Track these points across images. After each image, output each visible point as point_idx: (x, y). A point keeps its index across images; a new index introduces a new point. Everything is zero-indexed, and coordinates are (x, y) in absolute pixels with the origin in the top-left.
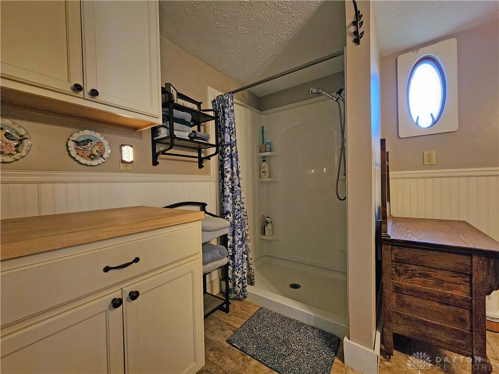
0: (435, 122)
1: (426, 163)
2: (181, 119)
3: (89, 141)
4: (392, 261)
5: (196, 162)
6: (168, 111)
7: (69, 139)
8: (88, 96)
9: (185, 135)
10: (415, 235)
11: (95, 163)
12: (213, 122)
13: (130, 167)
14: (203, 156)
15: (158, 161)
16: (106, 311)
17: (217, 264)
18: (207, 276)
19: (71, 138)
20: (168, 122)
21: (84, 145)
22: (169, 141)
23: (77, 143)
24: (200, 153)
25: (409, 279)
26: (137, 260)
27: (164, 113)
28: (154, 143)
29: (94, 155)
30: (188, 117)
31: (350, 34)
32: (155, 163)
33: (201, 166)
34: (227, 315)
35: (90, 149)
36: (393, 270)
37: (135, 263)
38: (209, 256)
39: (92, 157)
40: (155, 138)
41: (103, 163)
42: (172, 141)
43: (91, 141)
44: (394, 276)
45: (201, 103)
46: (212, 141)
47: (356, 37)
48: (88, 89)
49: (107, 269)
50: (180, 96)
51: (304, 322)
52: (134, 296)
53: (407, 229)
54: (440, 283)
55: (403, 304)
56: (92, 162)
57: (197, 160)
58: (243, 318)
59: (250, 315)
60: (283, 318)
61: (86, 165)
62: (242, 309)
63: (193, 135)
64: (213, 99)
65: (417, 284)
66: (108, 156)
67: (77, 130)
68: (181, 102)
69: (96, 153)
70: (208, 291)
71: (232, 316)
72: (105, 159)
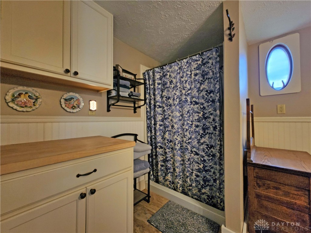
0: (285, 86)
1: (279, 112)
2: (124, 85)
3: (72, 98)
4: (254, 177)
5: (132, 109)
6: (117, 80)
7: (61, 98)
8: (73, 75)
9: (126, 95)
10: (270, 161)
11: (75, 111)
12: (143, 86)
13: (94, 113)
14: (136, 106)
15: (110, 109)
16: (77, 200)
17: (143, 172)
18: (137, 179)
19: (63, 97)
20: (116, 87)
21: (69, 101)
22: (116, 98)
23: (66, 100)
24: (135, 104)
25: (266, 190)
26: (95, 171)
27: (114, 82)
28: (108, 99)
29: (74, 107)
30: (128, 83)
31: (227, 35)
32: (108, 110)
33: (135, 112)
34: (148, 204)
35: (72, 103)
36: (255, 183)
37: (94, 172)
38: (138, 167)
39: (73, 107)
40: (109, 96)
41: (79, 111)
42: (118, 98)
43: (73, 98)
44: (256, 187)
45: (136, 75)
46: (142, 97)
47: (230, 37)
48: (73, 71)
49: (78, 176)
50: (124, 71)
51: (197, 212)
52: (93, 192)
53: (265, 156)
54: (287, 194)
55: (262, 206)
56: (73, 110)
57: (133, 108)
58: (158, 207)
59: (163, 205)
60: (183, 209)
61: (70, 112)
62: (158, 201)
63: (131, 94)
64: (143, 72)
65: (271, 193)
66: (82, 107)
67: (66, 93)
68: (124, 75)
69: (75, 106)
70: (137, 188)
71: (151, 205)
72: (80, 109)
